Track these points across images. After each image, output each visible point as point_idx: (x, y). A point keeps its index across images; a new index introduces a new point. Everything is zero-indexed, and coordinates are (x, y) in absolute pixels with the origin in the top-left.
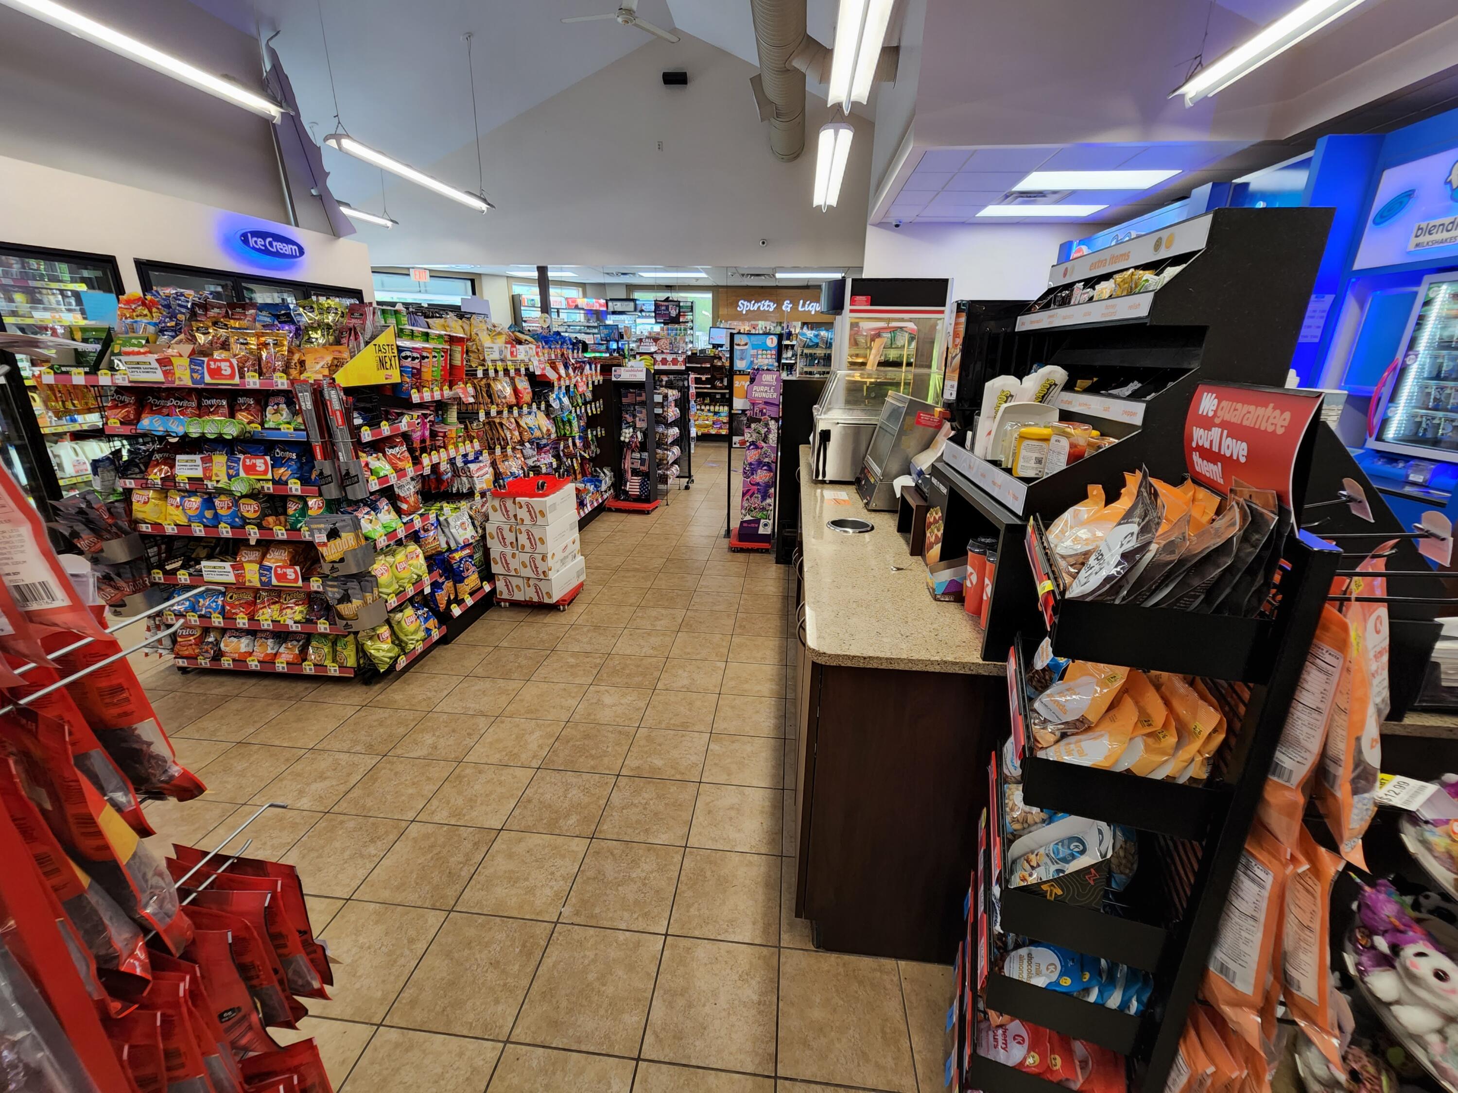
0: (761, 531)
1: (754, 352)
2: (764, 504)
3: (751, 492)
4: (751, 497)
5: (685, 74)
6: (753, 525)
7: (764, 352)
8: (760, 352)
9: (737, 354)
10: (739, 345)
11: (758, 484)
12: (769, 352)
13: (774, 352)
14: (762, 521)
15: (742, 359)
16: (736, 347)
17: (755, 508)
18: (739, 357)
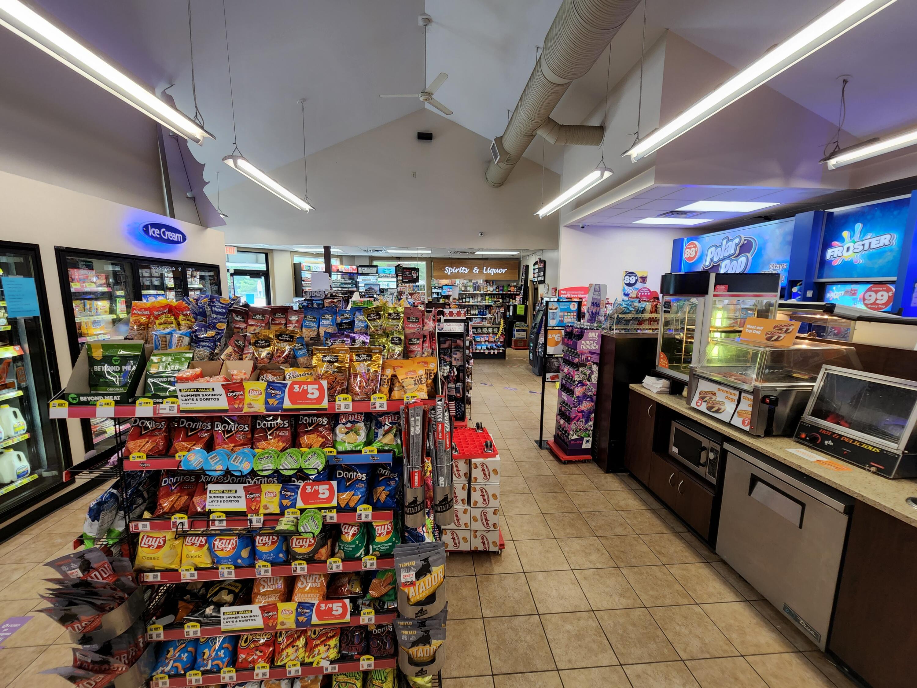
0: (584, 446)
1: (562, 314)
2: (587, 426)
3: (577, 418)
4: (577, 421)
5: (431, 134)
6: (578, 442)
7: (569, 314)
8: (566, 314)
9: (550, 315)
10: (551, 309)
11: (583, 411)
12: (572, 314)
13: (575, 314)
14: (585, 439)
15: (553, 319)
16: (549, 311)
17: (580, 430)
18: (551, 318)
